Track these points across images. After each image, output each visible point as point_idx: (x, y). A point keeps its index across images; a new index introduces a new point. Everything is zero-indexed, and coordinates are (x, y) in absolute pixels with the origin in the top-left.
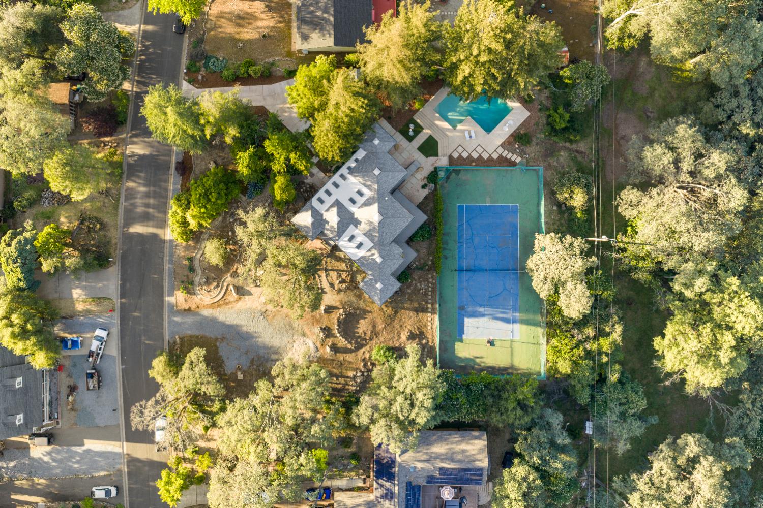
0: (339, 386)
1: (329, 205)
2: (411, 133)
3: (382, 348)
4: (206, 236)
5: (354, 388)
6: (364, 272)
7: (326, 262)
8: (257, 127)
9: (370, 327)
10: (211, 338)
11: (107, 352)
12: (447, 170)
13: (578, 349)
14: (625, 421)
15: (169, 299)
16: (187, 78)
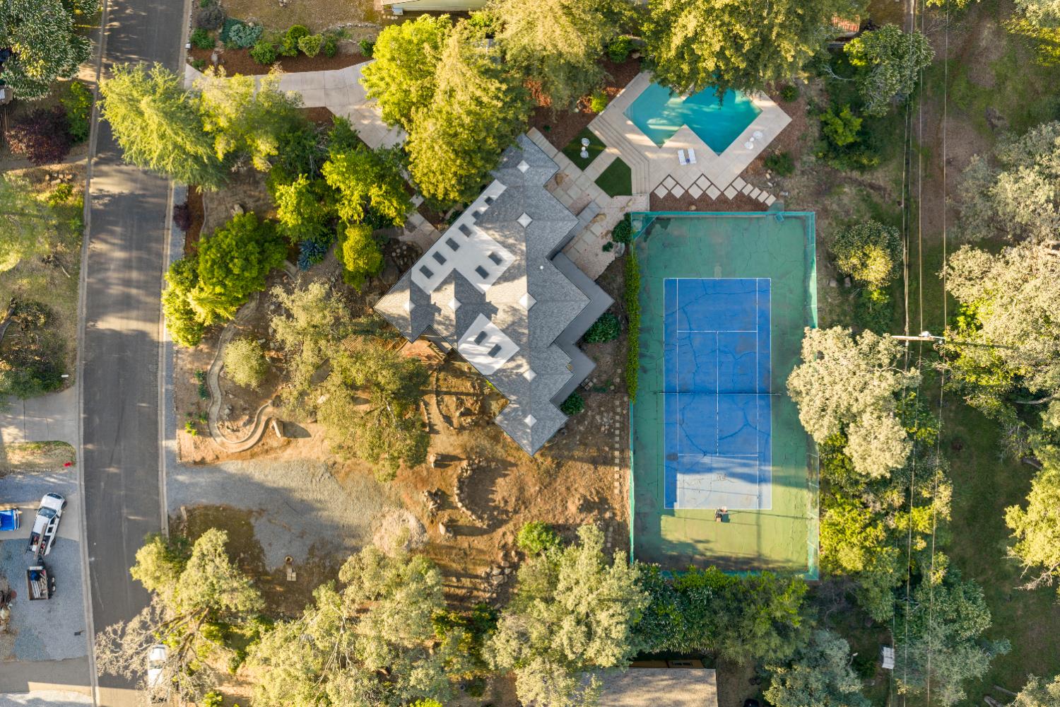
0: (462, 592)
1: (442, 280)
2: (584, 154)
3: (536, 527)
4: (229, 335)
5: (488, 595)
6: (503, 397)
7: (438, 380)
8: (313, 143)
9: (515, 491)
10: (240, 511)
11: (62, 535)
12: (647, 219)
13: (875, 528)
14: (955, 652)
15: (167, 444)
16: (192, 59)
